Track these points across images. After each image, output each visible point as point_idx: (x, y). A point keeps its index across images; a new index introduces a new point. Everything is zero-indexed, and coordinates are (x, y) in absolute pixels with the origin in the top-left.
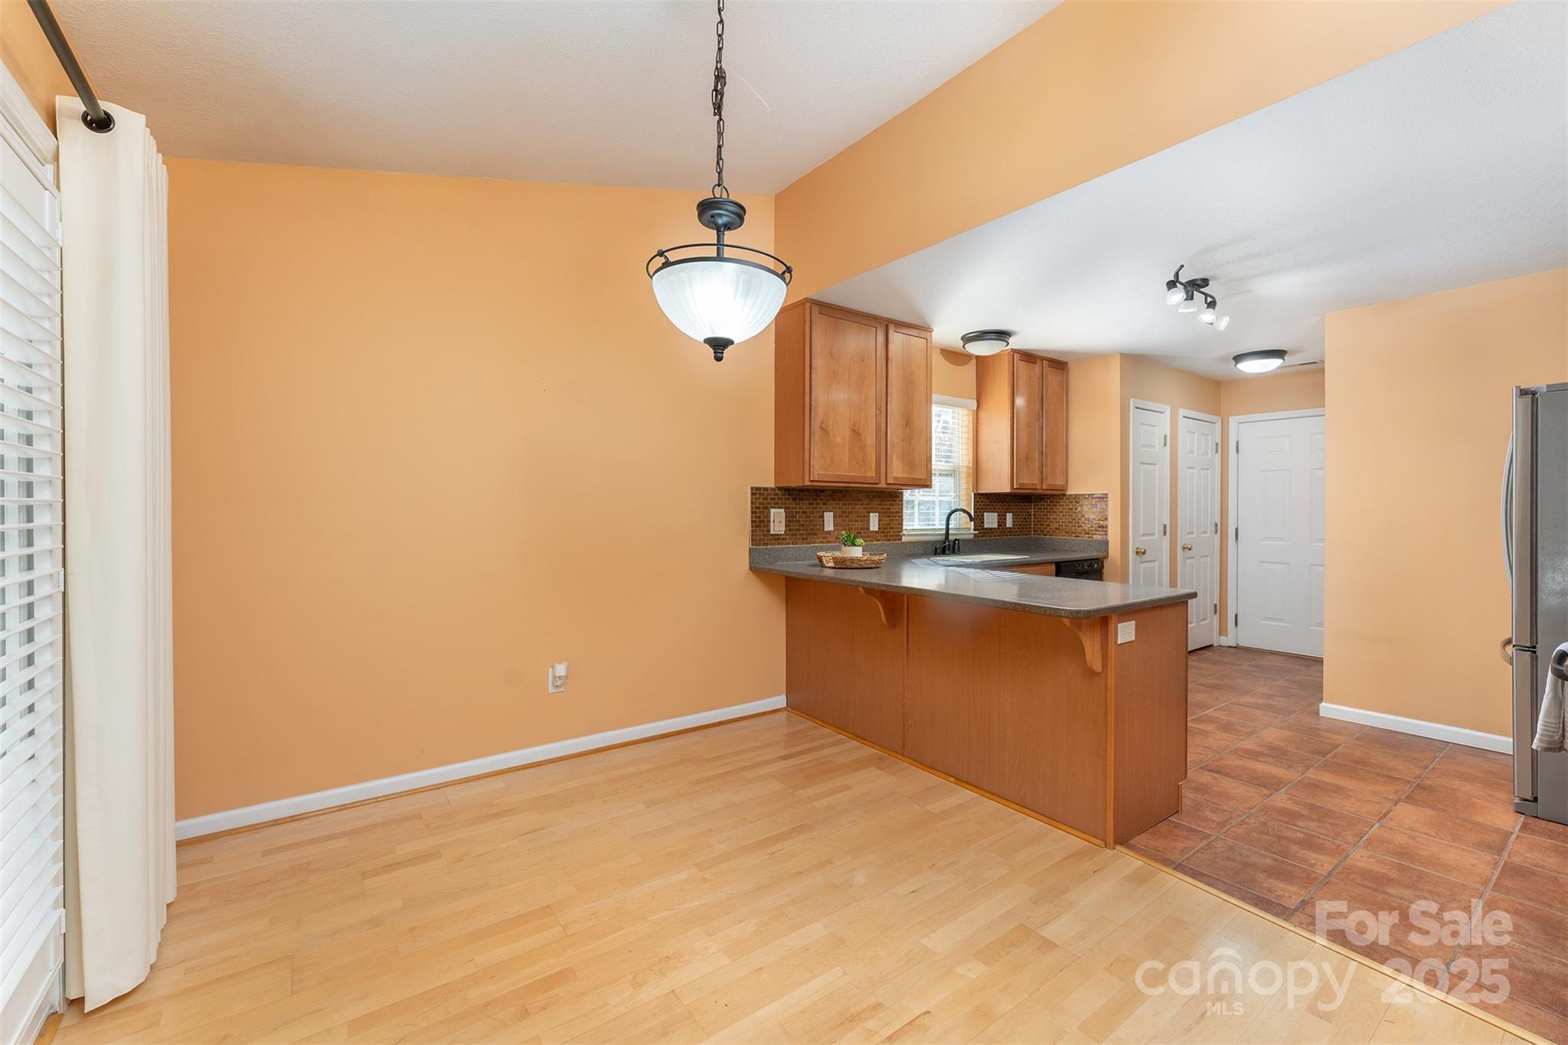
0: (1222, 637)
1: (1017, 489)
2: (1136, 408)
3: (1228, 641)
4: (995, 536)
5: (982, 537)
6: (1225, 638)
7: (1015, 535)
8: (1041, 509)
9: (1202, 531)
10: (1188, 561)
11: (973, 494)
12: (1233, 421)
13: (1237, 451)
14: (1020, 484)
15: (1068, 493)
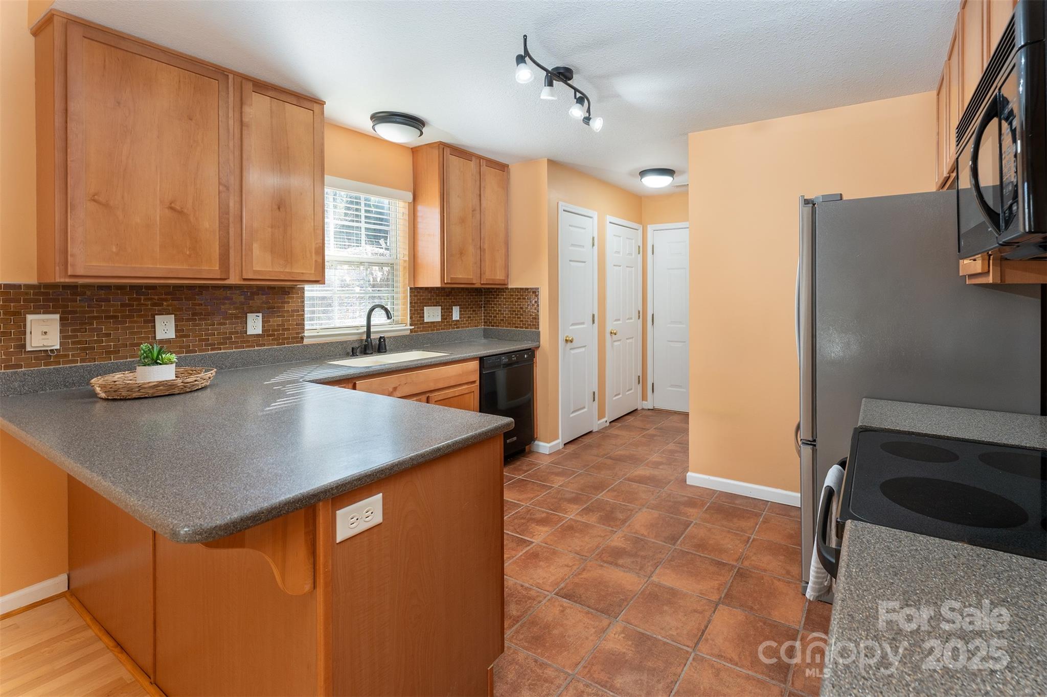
0: (644, 402)
1: (447, 283)
2: (564, 210)
3: (648, 405)
4: (439, 330)
5: (421, 331)
6: (646, 402)
7: (462, 327)
8: (489, 301)
9: (627, 317)
10: (616, 343)
11: (409, 288)
12: (650, 228)
13: (653, 254)
14: (451, 278)
15: (510, 287)
